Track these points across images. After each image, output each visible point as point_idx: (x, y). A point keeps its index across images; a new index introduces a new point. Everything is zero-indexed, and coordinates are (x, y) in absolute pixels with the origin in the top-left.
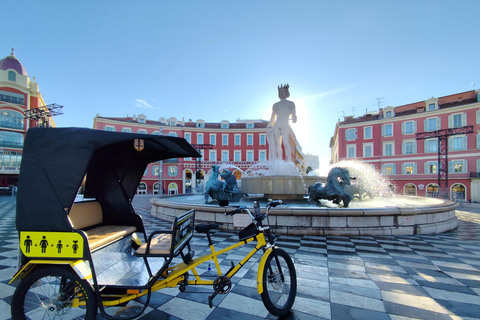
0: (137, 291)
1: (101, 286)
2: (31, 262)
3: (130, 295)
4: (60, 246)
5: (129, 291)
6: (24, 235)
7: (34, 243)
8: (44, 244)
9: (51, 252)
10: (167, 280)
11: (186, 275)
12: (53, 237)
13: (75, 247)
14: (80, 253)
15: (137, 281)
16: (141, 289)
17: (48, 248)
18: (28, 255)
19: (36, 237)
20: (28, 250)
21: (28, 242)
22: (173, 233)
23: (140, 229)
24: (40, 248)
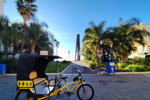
0: (46, 96)
1: (37, 94)
2: (20, 88)
3: (45, 97)
4: (27, 84)
5: (44, 96)
6: (18, 82)
7: (21, 83)
8: (23, 84)
9: (25, 86)
10: (54, 93)
11: (59, 91)
12: (25, 82)
13: (31, 84)
14: (32, 86)
15: (46, 93)
16: (47, 95)
17: (24, 85)
18: (19, 87)
19: (21, 82)
20: (19, 85)
21: (19, 83)
22: (55, 80)
23: (47, 79)
24: (22, 85)
